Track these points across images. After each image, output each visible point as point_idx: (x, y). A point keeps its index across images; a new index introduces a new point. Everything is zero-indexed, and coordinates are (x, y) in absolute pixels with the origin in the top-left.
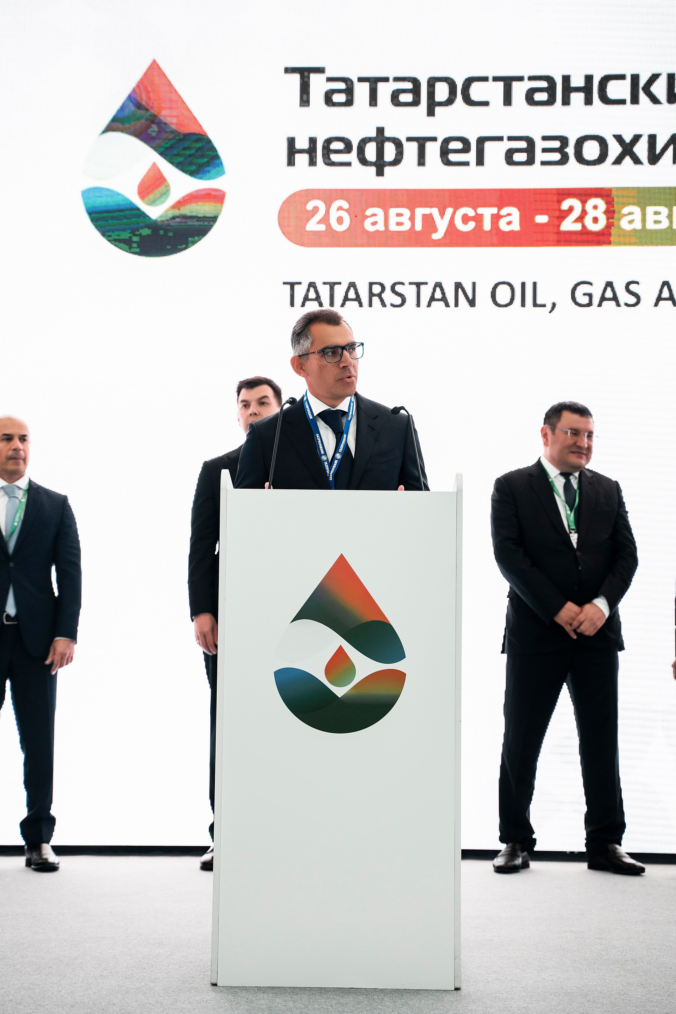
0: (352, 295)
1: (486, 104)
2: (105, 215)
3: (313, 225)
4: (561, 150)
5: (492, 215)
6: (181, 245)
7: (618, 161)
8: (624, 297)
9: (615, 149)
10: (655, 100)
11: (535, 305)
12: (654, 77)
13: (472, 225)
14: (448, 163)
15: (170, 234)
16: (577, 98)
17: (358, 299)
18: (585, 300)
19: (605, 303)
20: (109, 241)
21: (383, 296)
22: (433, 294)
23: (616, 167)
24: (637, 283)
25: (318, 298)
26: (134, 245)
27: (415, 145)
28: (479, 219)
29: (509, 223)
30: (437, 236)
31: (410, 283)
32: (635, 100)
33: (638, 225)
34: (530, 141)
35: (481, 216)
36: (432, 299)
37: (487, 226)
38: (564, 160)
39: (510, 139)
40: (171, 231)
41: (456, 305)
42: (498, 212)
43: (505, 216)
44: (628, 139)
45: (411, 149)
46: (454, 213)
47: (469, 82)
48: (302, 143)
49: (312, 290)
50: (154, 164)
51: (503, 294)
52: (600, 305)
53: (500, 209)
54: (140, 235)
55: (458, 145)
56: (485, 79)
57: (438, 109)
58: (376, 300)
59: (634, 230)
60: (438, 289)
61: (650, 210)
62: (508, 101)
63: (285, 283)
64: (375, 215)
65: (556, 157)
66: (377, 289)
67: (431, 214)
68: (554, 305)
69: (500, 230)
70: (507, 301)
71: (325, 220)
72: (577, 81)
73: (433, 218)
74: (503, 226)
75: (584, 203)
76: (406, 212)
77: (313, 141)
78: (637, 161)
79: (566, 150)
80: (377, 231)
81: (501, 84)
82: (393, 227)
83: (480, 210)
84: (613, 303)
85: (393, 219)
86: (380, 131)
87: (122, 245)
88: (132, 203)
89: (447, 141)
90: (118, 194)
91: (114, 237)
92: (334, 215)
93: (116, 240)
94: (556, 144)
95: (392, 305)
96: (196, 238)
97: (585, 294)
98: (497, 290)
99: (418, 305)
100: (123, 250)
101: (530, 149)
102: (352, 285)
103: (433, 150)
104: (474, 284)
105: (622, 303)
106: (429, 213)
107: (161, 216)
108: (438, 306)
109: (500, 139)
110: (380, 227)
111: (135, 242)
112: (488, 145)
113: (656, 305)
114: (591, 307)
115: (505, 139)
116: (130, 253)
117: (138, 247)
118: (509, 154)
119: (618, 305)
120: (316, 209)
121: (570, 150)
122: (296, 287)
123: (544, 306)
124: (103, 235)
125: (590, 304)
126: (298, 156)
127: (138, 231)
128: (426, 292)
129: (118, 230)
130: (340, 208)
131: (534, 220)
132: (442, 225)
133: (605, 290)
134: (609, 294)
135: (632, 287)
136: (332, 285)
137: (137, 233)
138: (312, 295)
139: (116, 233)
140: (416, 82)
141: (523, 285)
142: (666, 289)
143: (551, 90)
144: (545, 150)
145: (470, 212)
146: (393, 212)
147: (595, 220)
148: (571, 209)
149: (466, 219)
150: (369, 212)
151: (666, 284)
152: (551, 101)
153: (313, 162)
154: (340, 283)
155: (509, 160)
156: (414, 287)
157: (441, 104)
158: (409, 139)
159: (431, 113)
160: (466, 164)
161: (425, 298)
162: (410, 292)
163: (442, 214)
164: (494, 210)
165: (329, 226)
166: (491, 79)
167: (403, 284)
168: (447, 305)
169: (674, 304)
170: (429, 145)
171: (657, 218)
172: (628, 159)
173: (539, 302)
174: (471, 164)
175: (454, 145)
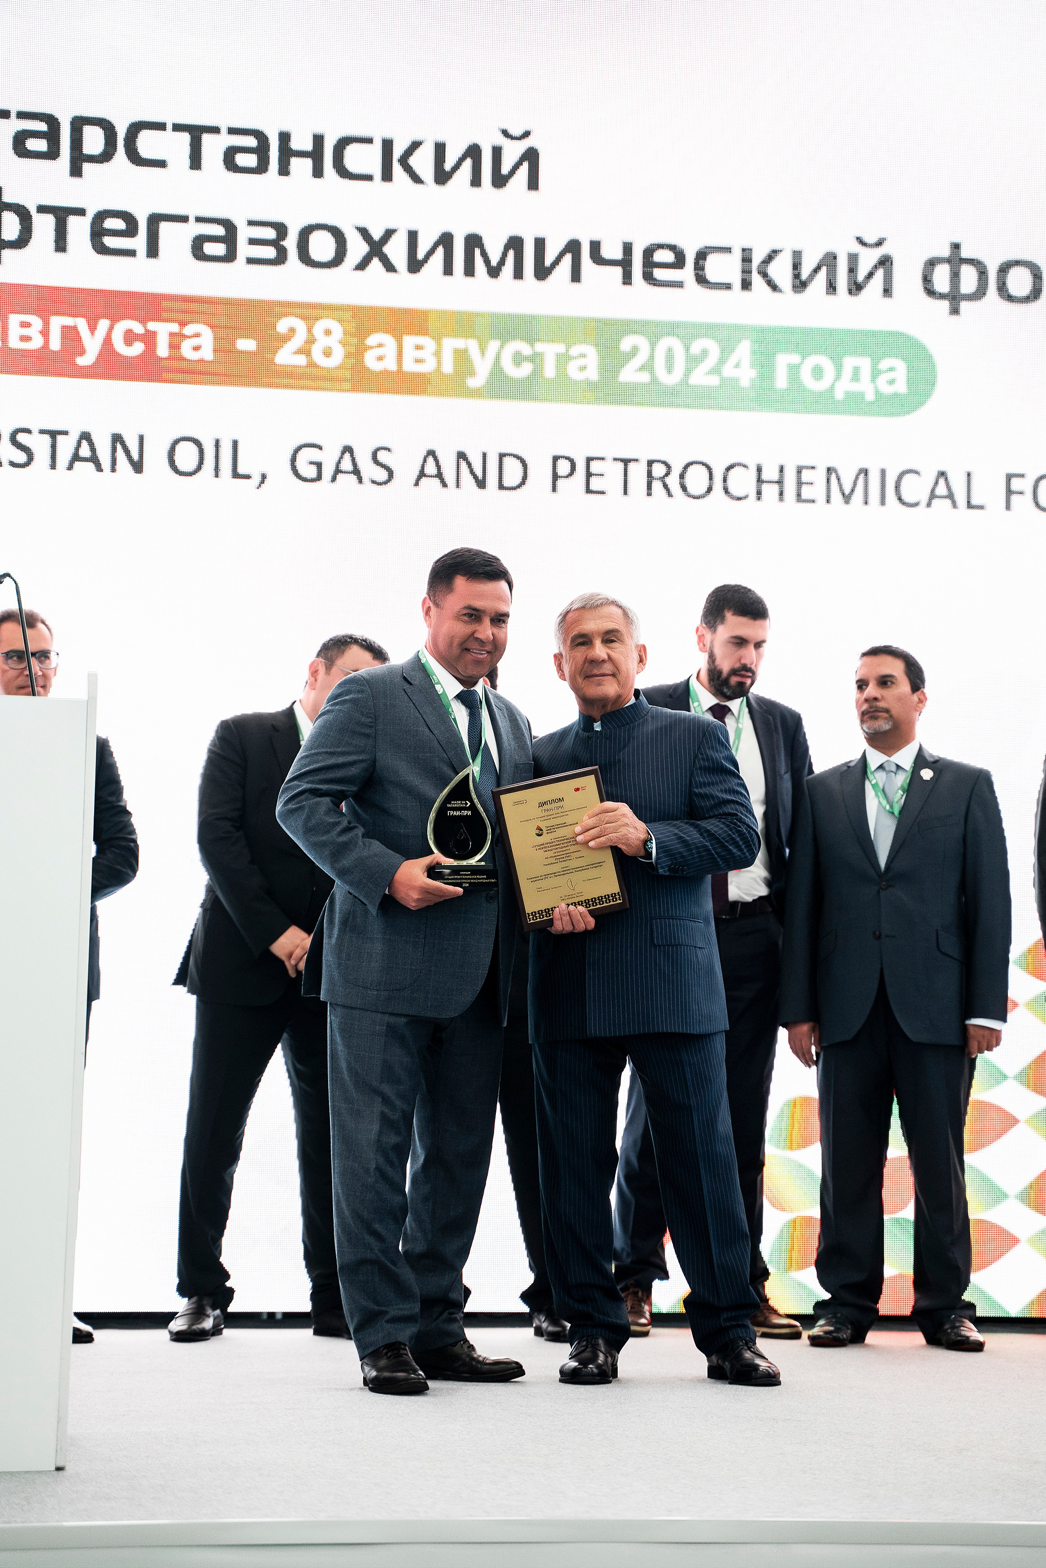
1: (162, 164)
4: (276, 243)
5: (172, 335)
7: (362, 266)
8: (369, 470)
9: (357, 248)
10: (416, 179)
11: (236, 475)
12: (415, 145)
13: (138, 348)
14: (101, 249)
16: (301, 167)
18: (312, 472)
19: (341, 477)
22: (77, 450)
23: (359, 273)
24: (389, 450)
27: (50, 218)
28: (149, 338)
29: (197, 348)
30: (81, 361)
31: (42, 432)
32: (387, 176)
33: (390, 364)
34: (230, 226)
35: (154, 334)
36: (76, 457)
37: (163, 350)
38: (281, 258)
39: (199, 220)
41: (113, 470)
42: (180, 330)
43: (190, 337)
44: (377, 235)
45: (44, 225)
46: (111, 329)
47: (136, 128)
51: (186, 456)
52: (334, 479)
53: (183, 324)
55: (118, 224)
56: (161, 126)
57: (87, 167)
59: (386, 373)
60: (84, 443)
61: (409, 341)
62: (196, 162)
65: (270, 252)
67: (75, 328)
68: (264, 477)
69: (182, 357)
70: (192, 466)
72: (302, 142)
73: (78, 333)
74: (187, 351)
75: (310, 325)
76: (37, 322)
78: (390, 267)
79: (283, 243)
81: (185, 137)
82: (14, 343)
83: (152, 326)
84: (353, 478)
85: (15, 331)
89: (101, 216)
94: (270, 234)
95: (12, 464)
97: (311, 463)
98: (177, 449)
99: (53, 466)
101: (230, 237)
103: (79, 228)
104: (141, 438)
105: (366, 478)
106: (71, 325)
108: (85, 469)
109: (184, 219)
112: (165, 228)
113: (417, 484)
114: (319, 483)
115: (192, 219)
118: (198, 242)
119: (360, 480)
121: (291, 243)
123: (248, 477)
125: (318, 478)
128: (66, 447)
131: (235, 346)
132: (92, 345)
133: (340, 458)
134: (347, 465)
135: (382, 456)
140: (52, 121)
141: (218, 444)
142: (430, 461)
143: (262, 151)
144: (253, 242)
145: (138, 328)
146: (14, 319)
147: (327, 353)
148: (291, 333)
149: (130, 338)
152: (262, 168)
155: (198, 253)
156: (47, 438)
157: (92, 159)
158: (42, 209)
159: (76, 171)
160: (131, 253)
161: (64, 455)
162: (40, 445)
163: (93, 329)
164: (174, 327)
166: (169, 127)
167: (28, 431)
168: (99, 468)
169: (445, 485)
170: (73, 222)
171: (419, 354)
172: (376, 262)
173: (241, 470)
174: (138, 253)
175: (111, 223)
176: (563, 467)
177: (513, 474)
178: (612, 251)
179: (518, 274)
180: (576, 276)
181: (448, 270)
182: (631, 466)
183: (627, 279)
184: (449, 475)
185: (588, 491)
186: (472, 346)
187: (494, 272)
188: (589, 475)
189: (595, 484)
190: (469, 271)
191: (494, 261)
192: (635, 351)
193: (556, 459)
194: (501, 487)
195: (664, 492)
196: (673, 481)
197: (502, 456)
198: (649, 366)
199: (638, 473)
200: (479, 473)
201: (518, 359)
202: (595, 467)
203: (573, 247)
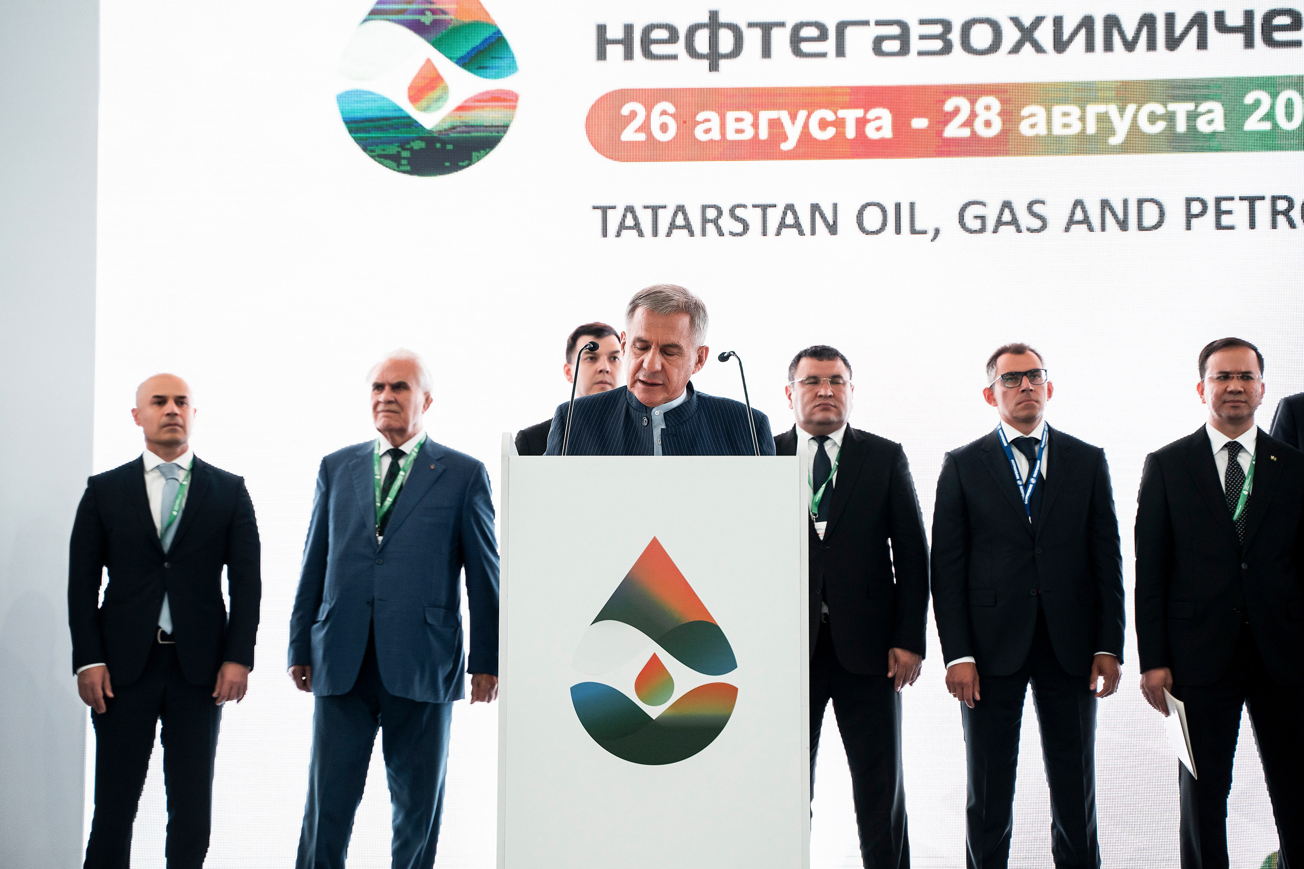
0: (680, 221)
2: (367, 124)
3: (630, 134)
4: (942, 37)
5: (856, 119)
6: (463, 161)
7: (1016, 49)
8: (1026, 220)
9: (1011, 35)
11: (913, 231)
13: (831, 132)
14: (799, 54)
15: (450, 147)
17: (688, 226)
18: (977, 225)
19: (1002, 229)
20: (372, 157)
21: (720, 222)
22: (783, 219)
23: (1013, 56)
24: (1043, 202)
25: (637, 226)
26: (404, 162)
27: (758, 33)
28: (839, 124)
29: (878, 129)
30: (786, 146)
31: (754, 206)
33: (1042, 130)
34: (904, 26)
35: (843, 119)
36: (782, 225)
37: (851, 133)
38: (947, 49)
39: (878, 23)
40: (450, 143)
41: (813, 232)
42: (865, 115)
43: (874, 120)
44: (1027, 23)
45: (753, 38)
46: (808, 117)
48: (615, 32)
49: (629, 215)
50: (428, 61)
51: (872, 219)
52: (995, 231)
53: (866, 112)
54: (411, 149)
55: (813, 32)
58: (710, 227)
59: (1037, 137)
60: (789, 213)
61: (1057, 110)
63: (595, 208)
64: (708, 120)
66: (711, 214)
67: (779, 119)
68: (937, 232)
69: (866, 137)
70: (877, 226)
71: (645, 127)
73: (781, 124)
74: (871, 132)
75: (973, 102)
76: (748, 116)
77: (629, 29)
78: (1039, 49)
79: (950, 36)
80: (711, 141)
82: (731, 136)
83: (842, 113)
84: (1012, 228)
85: (731, 126)
86: (714, 15)
87: (388, 162)
88: (401, 110)
89: (797, 28)
90: (383, 98)
91: (378, 151)
92: (656, 121)
93: (380, 156)
94: (938, 29)
95: (731, 233)
96: (482, 152)
97: (976, 217)
98: (865, 213)
99: (764, 233)
100: (390, 168)
101: (904, 36)
102: (681, 209)
103: (781, 39)
104: (835, 206)
105: (1023, 227)
106: (776, 117)
107: (438, 125)
108: (790, 233)
109: (866, 23)
110: (715, 135)
111: (404, 158)
112: (850, 31)
113: (1067, 229)
114: (984, 234)
115: (872, 23)
116: (399, 171)
117: (409, 164)
118: (878, 41)
119: (1019, 230)
120: (633, 114)
121: (955, 36)
122: (609, 212)
123: (925, 232)
124: (365, 149)
125: (982, 230)
126: (610, 48)
127: (409, 143)
128: (774, 217)
129: (383, 143)
130: (664, 113)
131: (909, 125)
132: (793, 132)
133: (1001, 213)
134: (1007, 217)
135: (1037, 208)
136: (655, 209)
137: (408, 146)
138: (630, 221)
139: (381, 147)
141: (898, 206)
142: (1079, 210)
144: (922, 37)
145: (829, 115)
146: (731, 116)
147: (988, 124)
148: (957, 111)
149: (823, 124)
150: (700, 117)
151: (1078, 203)
153: (629, 55)
154: (664, 207)
155: (878, 50)
156: (759, 211)
158: (751, 25)
160: (824, 55)
161: (773, 224)
162: (753, 217)
163: (793, 117)
164: (860, 113)
165: (650, 135)
167: (745, 206)
168: (801, 233)
169: (1091, 229)
170: (775, 32)
171: (1066, 120)
172: (1028, 46)
173: (918, 227)
174: (829, 55)
175: (806, 32)
176: (1196, 208)
177: (1151, 214)
178: (1235, 19)
179: (1152, 45)
180: (1202, 44)
181: (1090, 47)
182: (1258, 204)
183: (1249, 43)
184: (1096, 221)
185: (1219, 226)
186: (1112, 109)
187: (1130, 46)
188: (1219, 213)
189: (1226, 220)
190: (1108, 47)
191: (1130, 36)
192: (1257, 103)
193: (1189, 201)
194: (1141, 227)
195: (1286, 225)
196: (1296, 214)
197: (1140, 202)
198: (1270, 116)
199: (1263, 210)
200: (1121, 216)
201: (1153, 118)
202: (1225, 206)
203: (1199, 20)
